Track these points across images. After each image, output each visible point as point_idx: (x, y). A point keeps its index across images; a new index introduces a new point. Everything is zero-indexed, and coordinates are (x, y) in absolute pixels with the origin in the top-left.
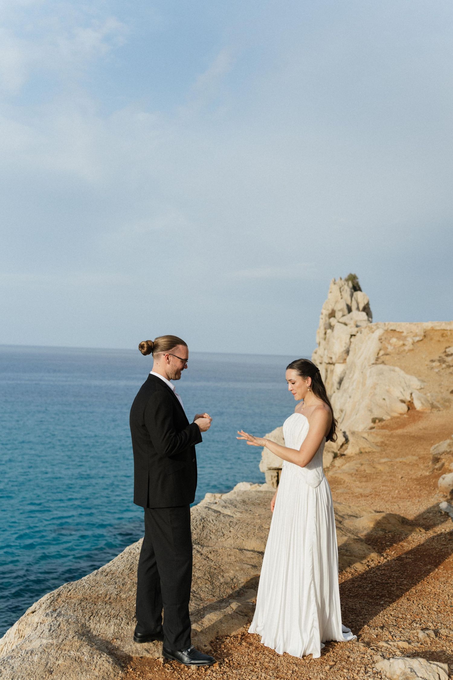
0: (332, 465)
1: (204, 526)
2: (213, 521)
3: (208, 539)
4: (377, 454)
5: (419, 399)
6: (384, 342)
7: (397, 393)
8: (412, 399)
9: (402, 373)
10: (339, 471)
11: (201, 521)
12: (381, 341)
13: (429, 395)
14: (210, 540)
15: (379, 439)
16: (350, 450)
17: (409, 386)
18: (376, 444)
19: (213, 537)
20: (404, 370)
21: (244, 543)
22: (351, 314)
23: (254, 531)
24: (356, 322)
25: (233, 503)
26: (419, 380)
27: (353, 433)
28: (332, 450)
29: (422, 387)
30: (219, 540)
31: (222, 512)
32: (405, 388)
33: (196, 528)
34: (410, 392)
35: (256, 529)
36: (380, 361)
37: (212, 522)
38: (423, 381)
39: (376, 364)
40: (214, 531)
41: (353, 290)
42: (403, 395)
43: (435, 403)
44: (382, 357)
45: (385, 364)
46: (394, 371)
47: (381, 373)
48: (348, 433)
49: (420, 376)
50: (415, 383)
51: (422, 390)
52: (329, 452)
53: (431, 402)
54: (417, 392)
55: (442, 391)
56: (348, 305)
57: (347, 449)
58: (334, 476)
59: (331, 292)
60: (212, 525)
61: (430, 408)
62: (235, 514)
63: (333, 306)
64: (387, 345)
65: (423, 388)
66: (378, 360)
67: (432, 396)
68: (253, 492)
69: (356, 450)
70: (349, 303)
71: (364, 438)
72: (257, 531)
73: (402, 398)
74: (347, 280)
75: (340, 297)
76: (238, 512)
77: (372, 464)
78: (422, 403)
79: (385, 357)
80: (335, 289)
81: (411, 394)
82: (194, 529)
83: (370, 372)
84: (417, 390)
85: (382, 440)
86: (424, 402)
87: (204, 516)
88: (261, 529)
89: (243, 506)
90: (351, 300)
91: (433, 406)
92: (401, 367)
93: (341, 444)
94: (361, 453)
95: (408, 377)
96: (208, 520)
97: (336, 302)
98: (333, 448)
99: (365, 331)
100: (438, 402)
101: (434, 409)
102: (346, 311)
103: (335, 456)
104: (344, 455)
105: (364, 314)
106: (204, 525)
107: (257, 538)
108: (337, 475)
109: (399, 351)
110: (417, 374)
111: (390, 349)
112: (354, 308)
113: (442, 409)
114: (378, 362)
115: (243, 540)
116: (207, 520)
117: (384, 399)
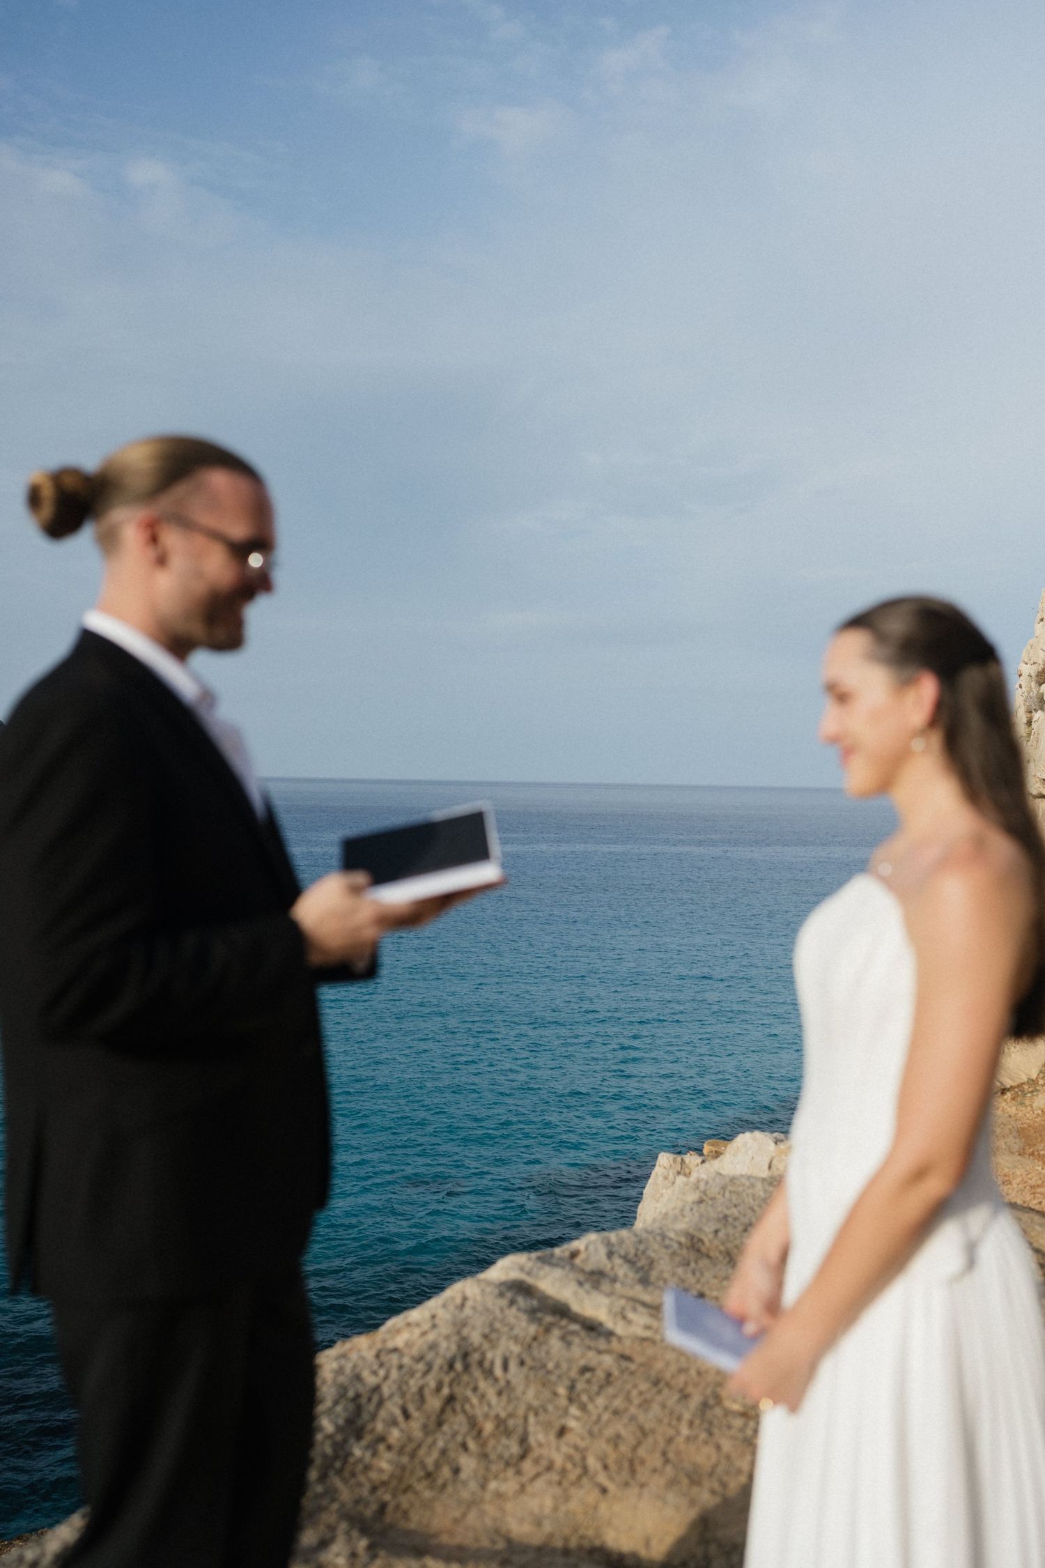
1: (451, 1399)
2: (505, 1367)
3: (440, 1482)
11: (451, 1366)
14: (450, 1489)
19: (468, 1464)
21: (603, 1508)
23: (671, 1432)
25: (644, 1252)
30: (493, 1485)
31: (575, 1307)
33: (411, 1408)
35: (687, 1416)
37: (498, 1371)
40: (489, 1427)
60: (491, 1394)
62: (624, 1317)
68: (759, 1186)
72: (685, 1431)
76: (644, 1304)
82: (400, 1418)
87: (476, 1338)
88: (709, 1414)
89: (680, 1271)
96: (487, 1364)
106: (458, 1390)
107: (672, 1483)
115: (604, 1491)
116: (481, 1363)
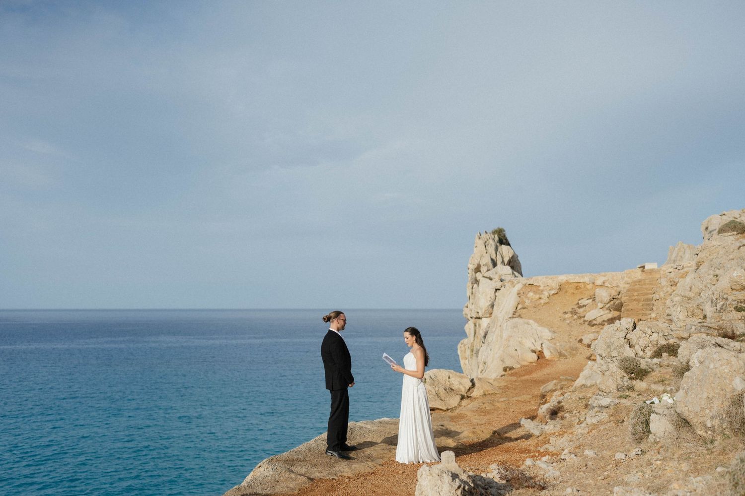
0: (459, 405)
4: (498, 395)
5: (548, 349)
6: (522, 296)
7: (529, 344)
8: (543, 349)
9: (535, 325)
10: (464, 409)
12: (520, 295)
13: (558, 344)
15: (503, 384)
16: (476, 393)
17: (540, 338)
18: (499, 388)
20: (538, 323)
22: (496, 268)
24: (500, 276)
26: (550, 331)
27: (480, 379)
28: (461, 393)
29: (553, 337)
32: (537, 339)
34: (541, 342)
36: (517, 314)
38: (554, 332)
39: (513, 318)
41: (498, 244)
42: (535, 346)
43: (563, 352)
44: (519, 311)
45: (521, 318)
46: (528, 324)
47: (515, 327)
48: (475, 380)
49: (552, 327)
50: (546, 334)
51: (552, 340)
52: (457, 394)
53: (559, 351)
54: (547, 342)
55: (571, 340)
56: (492, 260)
57: (472, 392)
58: (459, 413)
59: (476, 247)
61: (558, 356)
63: (479, 260)
64: (525, 299)
65: (554, 339)
66: (516, 314)
67: (561, 346)
69: (481, 392)
70: (494, 257)
71: (489, 383)
73: (533, 348)
74: (494, 233)
75: (485, 251)
77: (492, 403)
78: (551, 352)
79: (522, 310)
80: (480, 243)
81: (542, 344)
83: (507, 326)
84: (548, 340)
85: (505, 384)
86: (553, 351)
90: (496, 254)
91: (561, 355)
92: (535, 320)
93: (468, 388)
94: (485, 394)
95: (540, 328)
97: (481, 257)
98: (461, 391)
99: (508, 285)
100: (566, 350)
101: (562, 357)
102: (491, 265)
103: (463, 398)
104: (470, 397)
105: (509, 268)
108: (462, 412)
109: (535, 304)
110: (550, 326)
111: (527, 303)
112: (499, 261)
113: (569, 357)
114: (515, 316)
117: (516, 350)
